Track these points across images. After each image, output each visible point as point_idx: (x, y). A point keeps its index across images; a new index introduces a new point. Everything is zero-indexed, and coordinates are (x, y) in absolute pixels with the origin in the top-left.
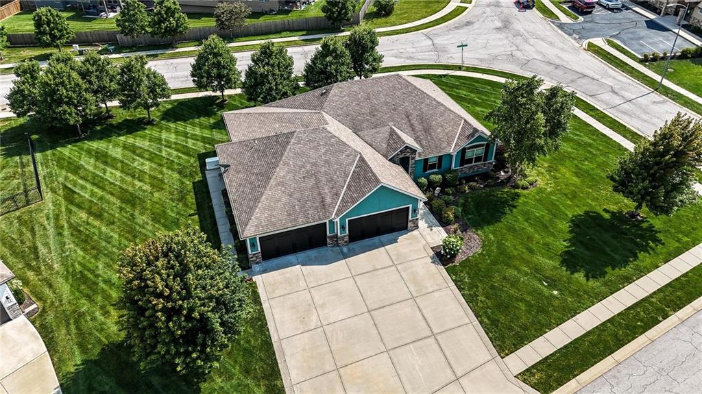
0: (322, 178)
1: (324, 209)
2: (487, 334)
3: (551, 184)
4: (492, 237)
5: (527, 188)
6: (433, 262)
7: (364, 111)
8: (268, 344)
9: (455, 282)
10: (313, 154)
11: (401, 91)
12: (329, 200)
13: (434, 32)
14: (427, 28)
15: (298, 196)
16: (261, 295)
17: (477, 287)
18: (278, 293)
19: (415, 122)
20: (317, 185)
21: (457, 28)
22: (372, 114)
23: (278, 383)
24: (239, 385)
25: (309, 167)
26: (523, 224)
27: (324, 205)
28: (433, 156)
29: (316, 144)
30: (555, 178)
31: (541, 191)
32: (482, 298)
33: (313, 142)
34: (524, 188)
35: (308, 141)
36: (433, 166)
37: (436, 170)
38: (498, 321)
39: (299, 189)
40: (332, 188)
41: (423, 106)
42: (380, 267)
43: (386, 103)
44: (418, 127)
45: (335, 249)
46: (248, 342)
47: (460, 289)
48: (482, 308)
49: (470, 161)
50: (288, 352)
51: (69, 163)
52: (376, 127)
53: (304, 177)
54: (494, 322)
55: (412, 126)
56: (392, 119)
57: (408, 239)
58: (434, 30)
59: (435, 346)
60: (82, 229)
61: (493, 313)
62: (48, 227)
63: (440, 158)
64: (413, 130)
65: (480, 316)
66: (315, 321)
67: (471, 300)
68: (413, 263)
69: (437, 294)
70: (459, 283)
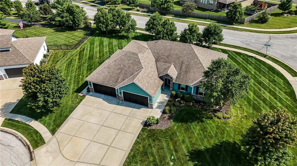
0: (123, 72)
1: (116, 83)
2: (127, 159)
3: (235, 123)
4: (176, 127)
5: (220, 119)
6: (141, 123)
7: (165, 54)
8: (67, 116)
9: (140, 134)
10: (127, 62)
11: (186, 52)
12: (119, 80)
13: (276, 37)
14: (275, 33)
15: (111, 74)
16: (82, 102)
17: (144, 141)
18: (87, 104)
19: (184, 67)
20: (120, 74)
21: (292, 38)
22: (168, 57)
23: (57, 129)
24: (49, 123)
25: (122, 66)
26: (195, 131)
27: (117, 81)
28: (183, 85)
29: (130, 58)
30: (241, 122)
31: (225, 124)
32: (141, 146)
33: (130, 57)
34: (218, 118)
35: (128, 56)
36: (183, 89)
37: (184, 91)
38: (136, 157)
39: (113, 72)
40: (124, 77)
41: (192, 61)
42: (123, 114)
43: (177, 54)
44: (184, 69)
45: (118, 100)
46: (64, 113)
47: (138, 137)
48: (136, 149)
49: (201, 94)
50: (69, 122)
51: (93, 42)
52: (165, 62)
53: (118, 69)
54: (134, 156)
55: (181, 68)
56: (174, 62)
57: (145, 110)
58: (278, 35)
59: (106, 150)
60: (72, 61)
61: (138, 153)
62: (68, 57)
63: (187, 86)
64: (181, 70)
65: (132, 151)
66: (85, 118)
67: (137, 143)
68: (135, 119)
69: (128, 134)
70: (140, 136)
